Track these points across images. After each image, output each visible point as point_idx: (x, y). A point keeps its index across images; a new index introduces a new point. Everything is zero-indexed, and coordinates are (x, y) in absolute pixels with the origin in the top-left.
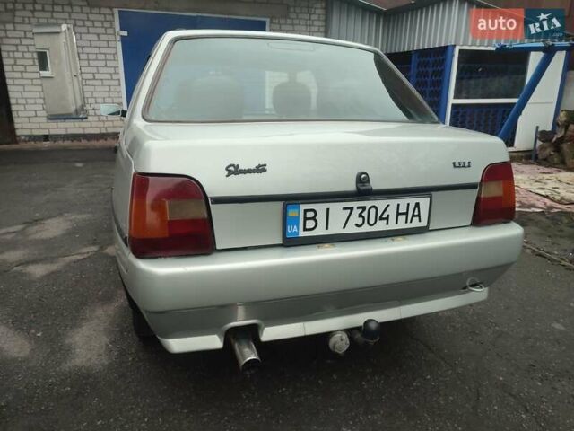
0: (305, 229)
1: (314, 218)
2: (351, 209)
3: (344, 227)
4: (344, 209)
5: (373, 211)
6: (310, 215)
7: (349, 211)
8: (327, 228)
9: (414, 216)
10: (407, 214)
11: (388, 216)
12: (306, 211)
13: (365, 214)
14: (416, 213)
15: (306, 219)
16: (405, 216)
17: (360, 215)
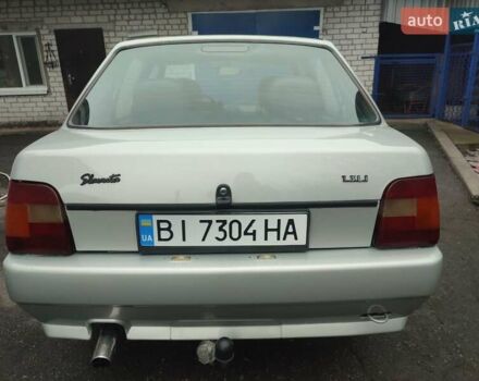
0: (160, 239)
1: (169, 229)
2: (210, 222)
3: (203, 240)
4: (202, 221)
5: (235, 226)
6: (164, 225)
7: (207, 224)
8: (184, 239)
9: (287, 233)
10: (278, 230)
11: (254, 231)
12: (159, 222)
13: (226, 228)
14: (291, 230)
15: (160, 229)
16: (275, 233)
17: (221, 229)
